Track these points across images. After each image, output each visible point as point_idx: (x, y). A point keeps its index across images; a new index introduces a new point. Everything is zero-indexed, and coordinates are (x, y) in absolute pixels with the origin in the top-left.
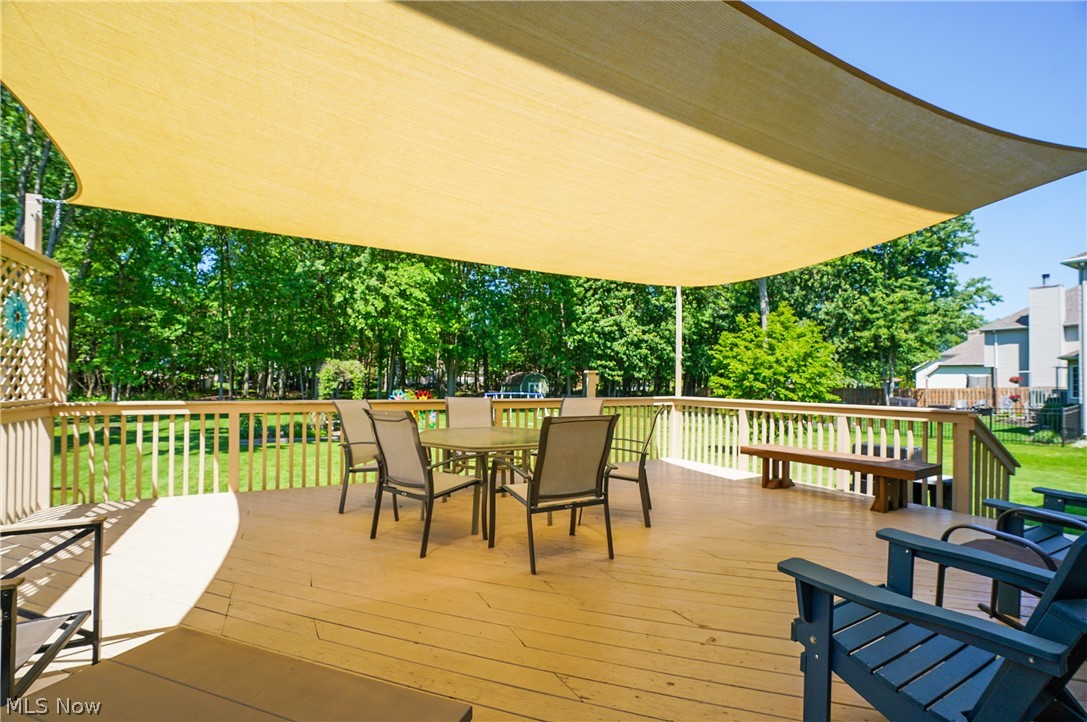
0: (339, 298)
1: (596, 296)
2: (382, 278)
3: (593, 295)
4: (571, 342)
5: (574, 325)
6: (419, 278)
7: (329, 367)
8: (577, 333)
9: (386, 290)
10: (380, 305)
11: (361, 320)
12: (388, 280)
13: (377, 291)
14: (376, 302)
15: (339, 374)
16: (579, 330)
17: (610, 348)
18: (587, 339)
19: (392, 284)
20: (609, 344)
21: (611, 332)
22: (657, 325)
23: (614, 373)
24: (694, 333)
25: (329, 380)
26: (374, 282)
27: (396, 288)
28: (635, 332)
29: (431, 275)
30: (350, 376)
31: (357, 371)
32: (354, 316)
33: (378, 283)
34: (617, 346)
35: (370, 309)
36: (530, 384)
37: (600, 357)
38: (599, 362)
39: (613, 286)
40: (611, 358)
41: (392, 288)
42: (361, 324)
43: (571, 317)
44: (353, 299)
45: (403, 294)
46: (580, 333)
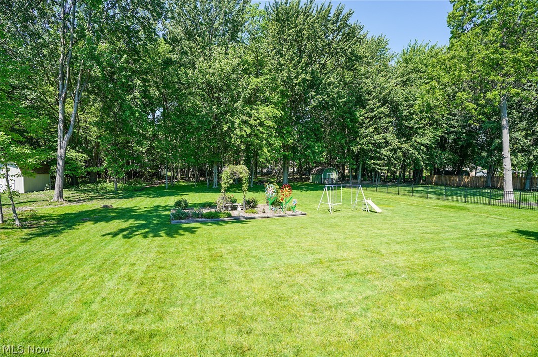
0: (225, 128)
1: (371, 122)
2: (250, 116)
3: (369, 122)
4: (355, 149)
5: (358, 139)
6: (271, 114)
7: (227, 170)
8: (360, 144)
9: (252, 122)
10: (249, 131)
11: (238, 140)
12: (253, 115)
13: (247, 122)
14: (246, 129)
15: (233, 174)
16: (361, 143)
17: (379, 153)
18: (365, 148)
19: (255, 118)
20: (378, 150)
21: (380, 143)
22: (409, 139)
23: (382, 168)
24: (432, 143)
25: (227, 178)
26: (245, 118)
27: (258, 120)
28: (395, 142)
29: (277, 112)
30: (241, 176)
31: (244, 172)
32: (234, 138)
33: (248, 118)
34: (383, 151)
35: (243, 133)
36: (327, 173)
37: (372, 158)
38: (372, 161)
39: (382, 115)
40: (380, 159)
41: (256, 120)
42: (238, 142)
43: (357, 134)
44: (234, 128)
45: (262, 124)
46: (362, 145)
